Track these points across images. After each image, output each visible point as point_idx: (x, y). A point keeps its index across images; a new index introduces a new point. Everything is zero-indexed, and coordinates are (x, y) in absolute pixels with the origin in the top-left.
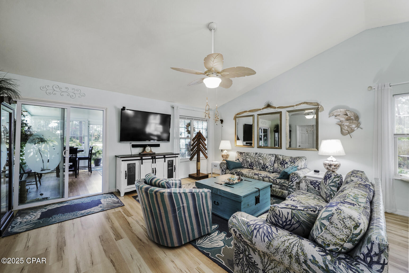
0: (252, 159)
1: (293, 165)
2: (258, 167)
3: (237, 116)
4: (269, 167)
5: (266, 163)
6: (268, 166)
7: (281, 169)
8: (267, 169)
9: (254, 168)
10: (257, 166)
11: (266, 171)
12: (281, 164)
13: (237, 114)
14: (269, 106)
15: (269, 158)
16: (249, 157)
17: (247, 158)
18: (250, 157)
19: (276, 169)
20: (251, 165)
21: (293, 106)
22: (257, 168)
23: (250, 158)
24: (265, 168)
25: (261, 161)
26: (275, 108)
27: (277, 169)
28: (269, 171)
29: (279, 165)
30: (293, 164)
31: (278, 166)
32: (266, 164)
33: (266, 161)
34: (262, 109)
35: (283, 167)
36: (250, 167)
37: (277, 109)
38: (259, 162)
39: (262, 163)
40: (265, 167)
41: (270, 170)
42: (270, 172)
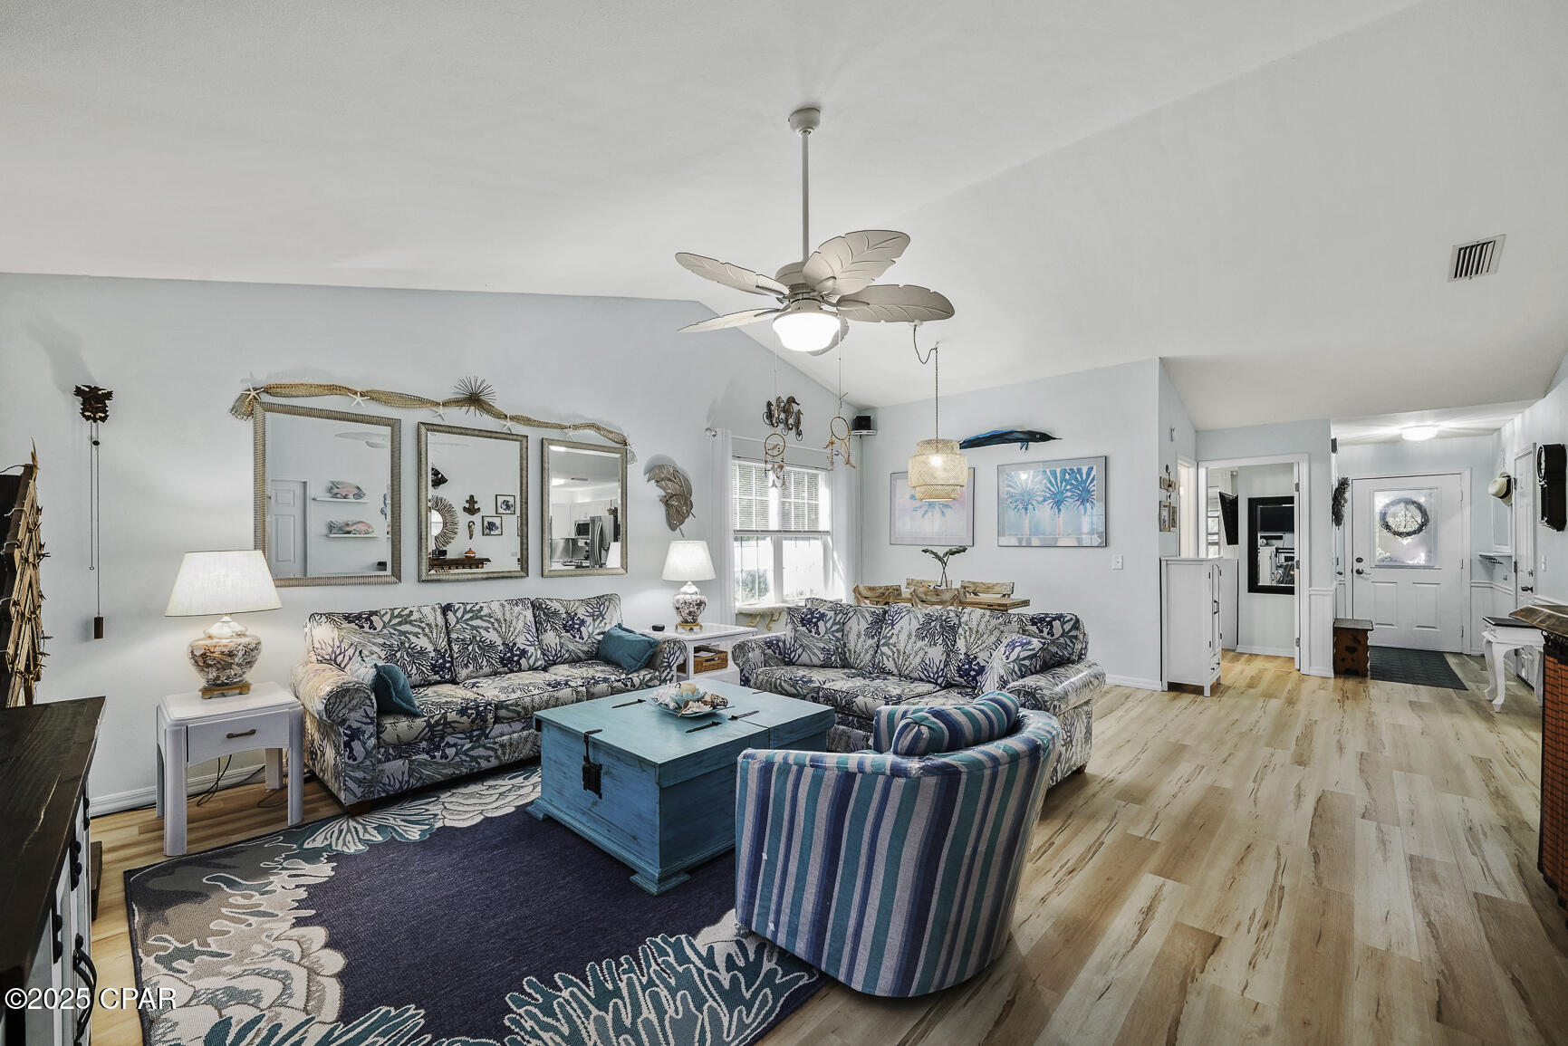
0: (435, 635)
1: (600, 625)
2: (485, 663)
3: (266, 398)
4: (531, 649)
5: (513, 637)
6: (527, 648)
7: (571, 647)
8: (523, 661)
9: (463, 673)
10: (475, 659)
11: (520, 670)
12: (567, 628)
13: (267, 390)
14: (474, 399)
15: (517, 618)
16: (420, 631)
17: (413, 639)
18: (427, 630)
19: (554, 652)
20: (442, 667)
21: (562, 427)
22: (481, 668)
23: (425, 635)
24: (516, 658)
25: (492, 636)
26: (501, 416)
27: (560, 651)
28: (533, 668)
29: (564, 634)
30: (601, 621)
31: (560, 637)
32: (515, 644)
33: (512, 629)
34: (444, 405)
35: (577, 639)
36: (437, 677)
37: (509, 423)
38: (483, 642)
39: (499, 642)
40: (514, 655)
41: (536, 660)
42: (536, 669)
